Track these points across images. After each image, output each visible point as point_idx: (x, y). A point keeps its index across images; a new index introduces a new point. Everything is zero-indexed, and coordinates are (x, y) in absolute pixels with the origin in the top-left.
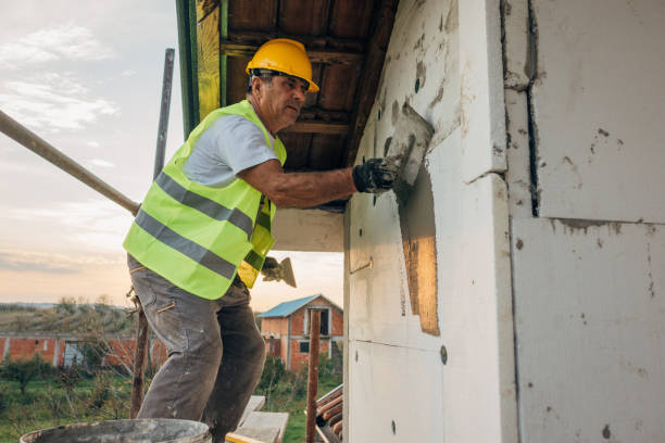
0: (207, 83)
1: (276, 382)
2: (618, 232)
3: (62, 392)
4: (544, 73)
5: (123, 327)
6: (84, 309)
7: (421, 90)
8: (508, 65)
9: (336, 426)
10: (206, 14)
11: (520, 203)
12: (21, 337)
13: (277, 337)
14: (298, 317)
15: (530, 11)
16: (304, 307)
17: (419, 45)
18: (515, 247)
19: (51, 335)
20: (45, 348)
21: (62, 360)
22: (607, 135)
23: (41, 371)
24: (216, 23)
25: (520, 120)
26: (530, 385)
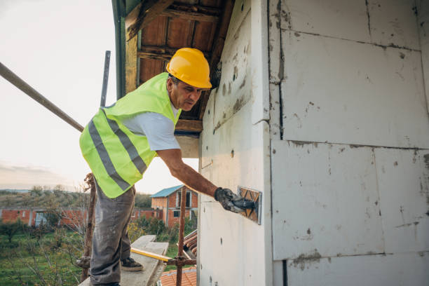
0: (130, 71)
1: (159, 233)
2: (316, 146)
3: (34, 241)
4: (286, 77)
5: (70, 203)
6: (47, 193)
7: (236, 80)
8: (271, 73)
9: (193, 249)
10: (131, 38)
11: (275, 134)
12: (9, 209)
13: (161, 208)
14: (173, 197)
15: (281, 49)
16: (176, 191)
17: (235, 58)
18: (272, 153)
19: (27, 208)
20: (24, 216)
21: (34, 223)
22: (313, 104)
23: (22, 229)
24: (136, 42)
25: (276, 98)
26: (277, 212)
